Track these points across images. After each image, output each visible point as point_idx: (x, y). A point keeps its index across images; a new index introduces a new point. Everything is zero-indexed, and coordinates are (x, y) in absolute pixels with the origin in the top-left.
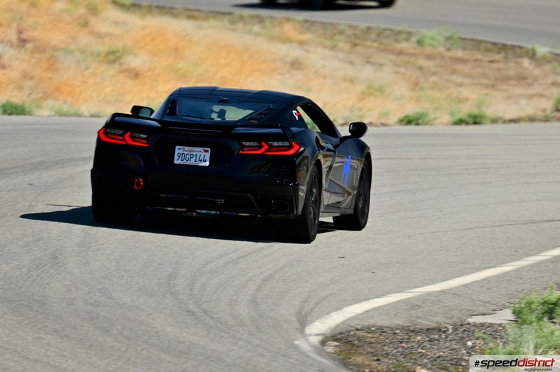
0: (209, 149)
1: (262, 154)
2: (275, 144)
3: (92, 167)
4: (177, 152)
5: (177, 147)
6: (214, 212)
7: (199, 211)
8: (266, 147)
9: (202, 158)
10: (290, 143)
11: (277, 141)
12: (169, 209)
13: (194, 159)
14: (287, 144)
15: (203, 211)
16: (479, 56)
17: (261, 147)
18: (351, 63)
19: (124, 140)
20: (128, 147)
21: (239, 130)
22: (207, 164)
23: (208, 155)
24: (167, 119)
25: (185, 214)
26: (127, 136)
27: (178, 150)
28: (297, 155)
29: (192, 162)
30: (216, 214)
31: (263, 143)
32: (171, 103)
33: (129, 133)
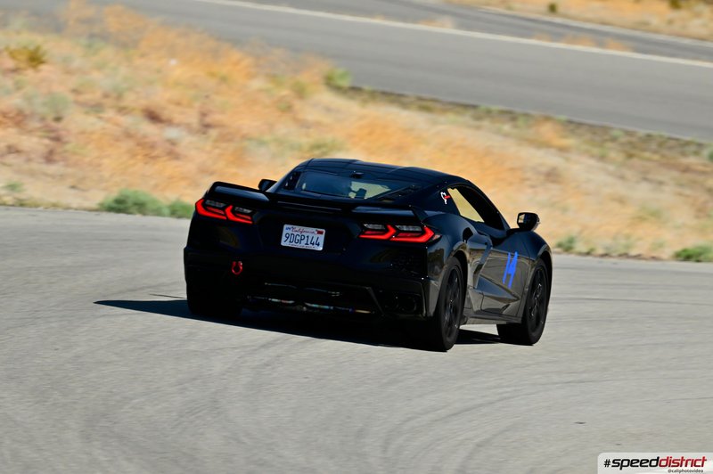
0: (324, 231)
1: (388, 240)
2: (405, 228)
3: (185, 246)
4: (285, 232)
5: (286, 226)
6: (327, 307)
7: (309, 305)
8: (393, 231)
9: (314, 240)
10: (422, 227)
11: (407, 225)
12: (273, 300)
13: (305, 241)
14: (418, 229)
15: (314, 305)
17: (386, 231)
18: (622, 178)
19: (225, 215)
20: (229, 223)
21: (361, 209)
22: (320, 248)
23: (322, 238)
24: (282, 192)
25: (294, 308)
26: (228, 210)
27: (287, 229)
28: (431, 243)
29: (302, 245)
30: (329, 310)
31: (389, 226)
32: (293, 176)
33: (231, 207)
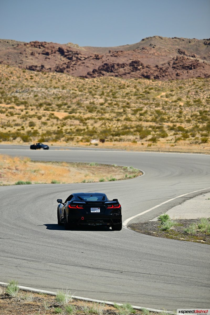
4: (91, 209)
16: (103, 167)
19: (76, 207)
23: (99, 210)
29: (95, 212)
31: (112, 205)
